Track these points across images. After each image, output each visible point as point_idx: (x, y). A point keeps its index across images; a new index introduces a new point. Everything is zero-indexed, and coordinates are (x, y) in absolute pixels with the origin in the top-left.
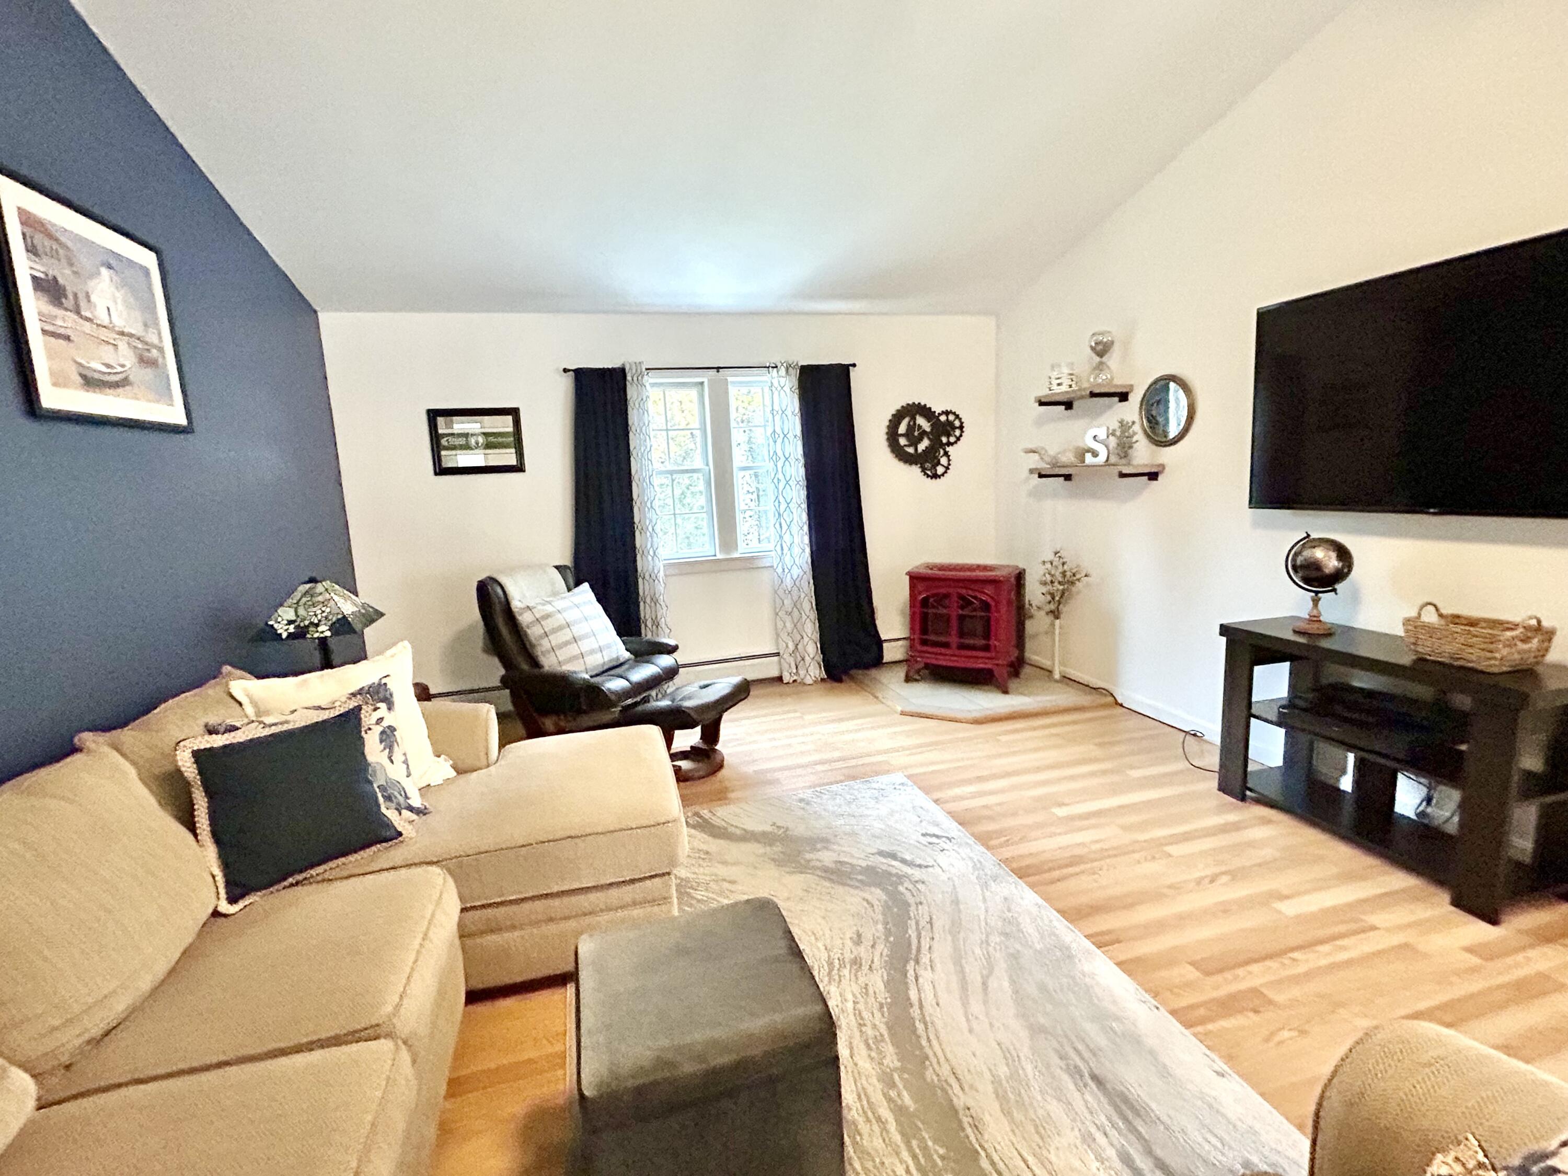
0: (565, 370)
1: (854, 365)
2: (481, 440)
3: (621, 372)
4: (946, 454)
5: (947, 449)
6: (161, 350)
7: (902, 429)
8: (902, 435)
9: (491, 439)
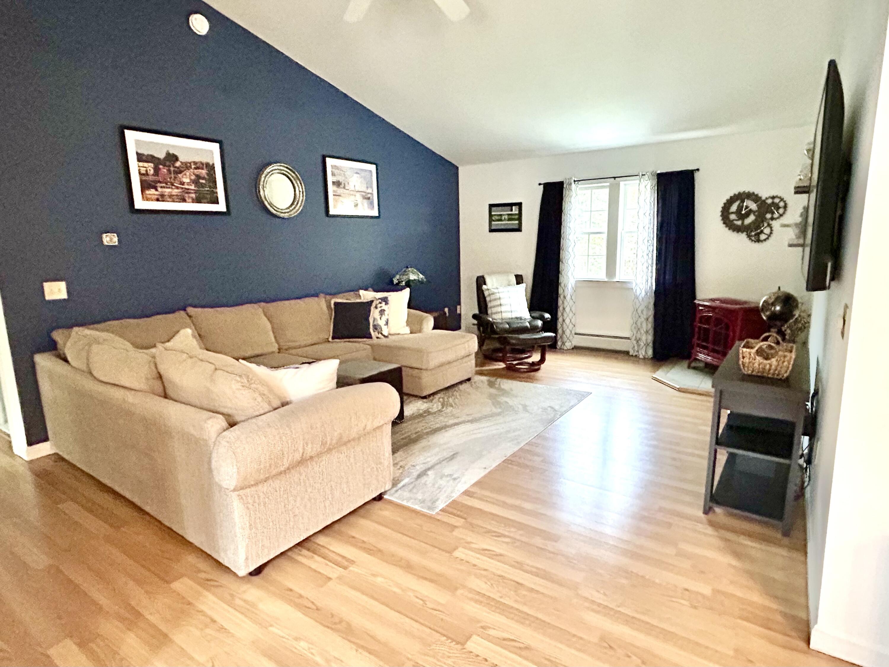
0: (540, 184)
1: (698, 170)
2: (506, 217)
3: (561, 184)
4: (769, 225)
5: (771, 222)
6: (372, 194)
7: (734, 208)
8: (732, 213)
9: (510, 217)
